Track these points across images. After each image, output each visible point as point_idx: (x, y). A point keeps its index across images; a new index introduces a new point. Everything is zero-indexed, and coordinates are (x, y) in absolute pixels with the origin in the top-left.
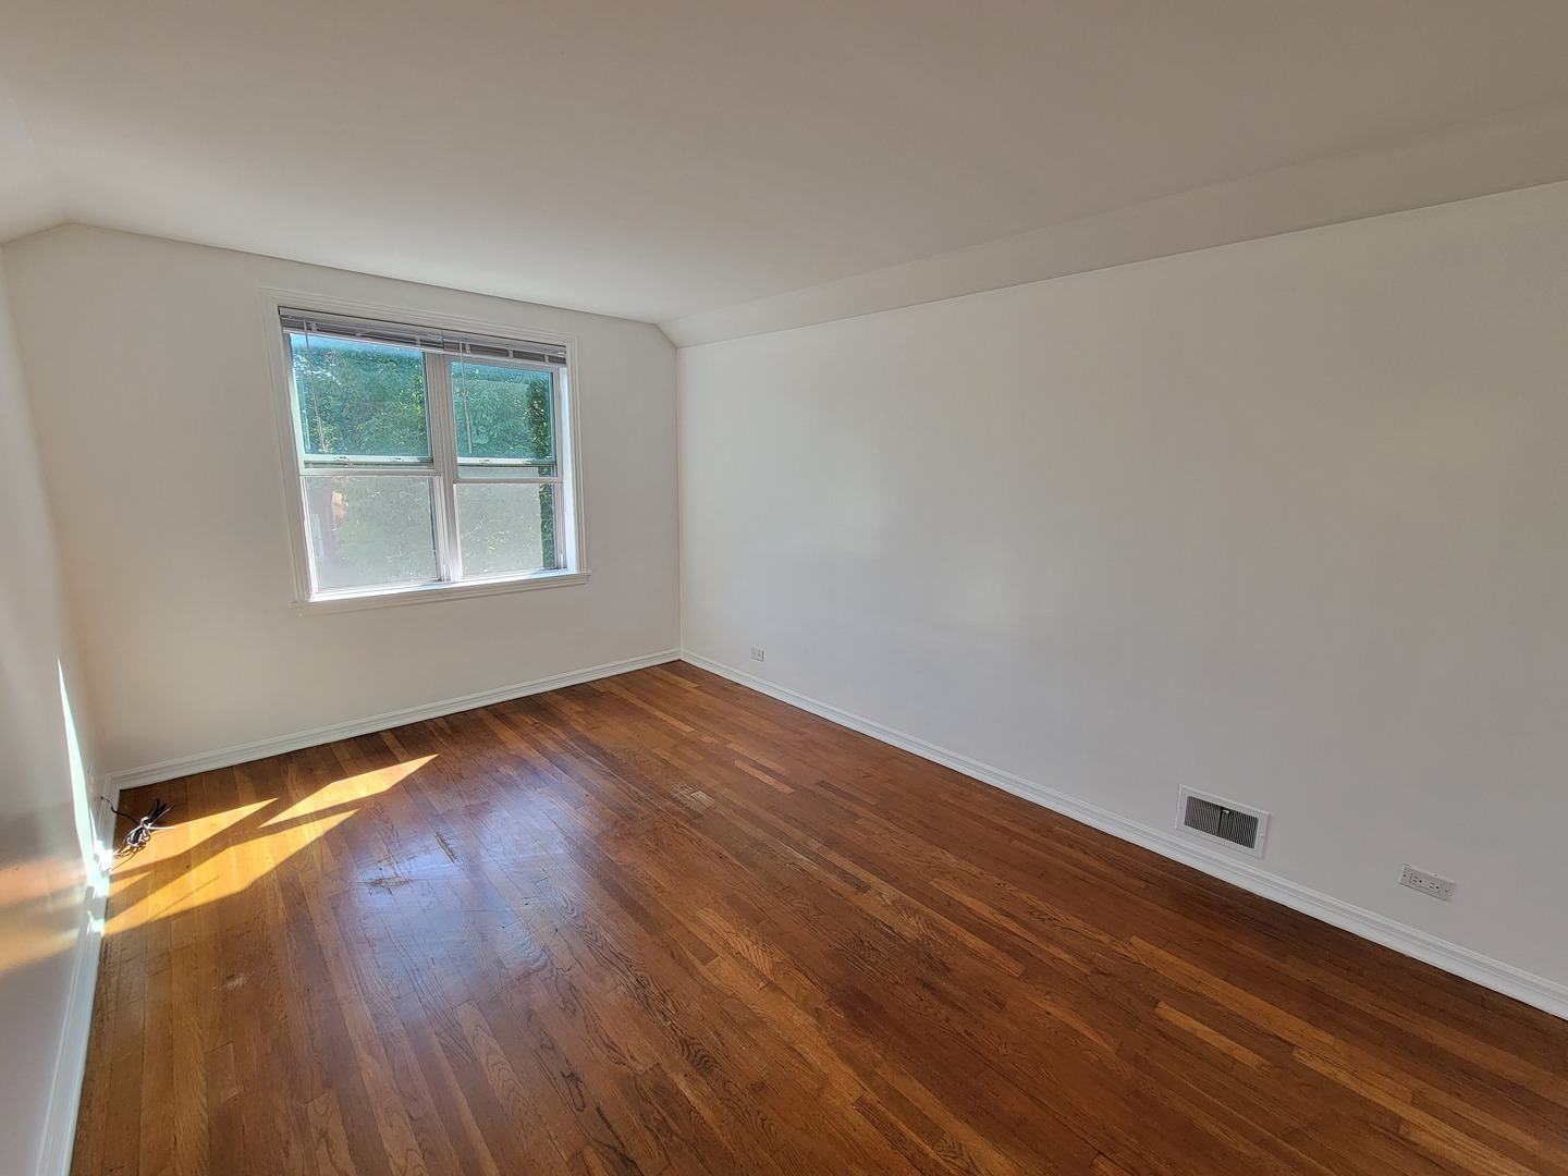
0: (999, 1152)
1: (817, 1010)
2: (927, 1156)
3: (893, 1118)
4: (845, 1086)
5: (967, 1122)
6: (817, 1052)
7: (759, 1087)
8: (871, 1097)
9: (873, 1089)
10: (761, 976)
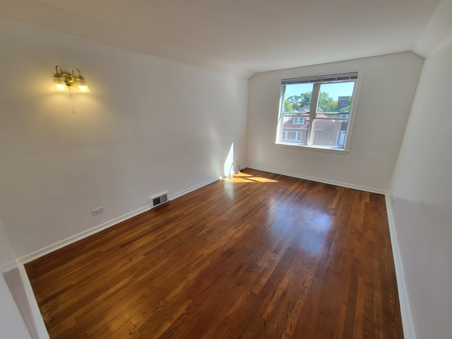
0: (193, 278)
1: (226, 246)
2: (192, 265)
3: (200, 259)
4: (206, 251)
5: (200, 273)
6: (214, 247)
7: (205, 239)
8: (205, 256)
9: (206, 256)
10: (233, 236)
